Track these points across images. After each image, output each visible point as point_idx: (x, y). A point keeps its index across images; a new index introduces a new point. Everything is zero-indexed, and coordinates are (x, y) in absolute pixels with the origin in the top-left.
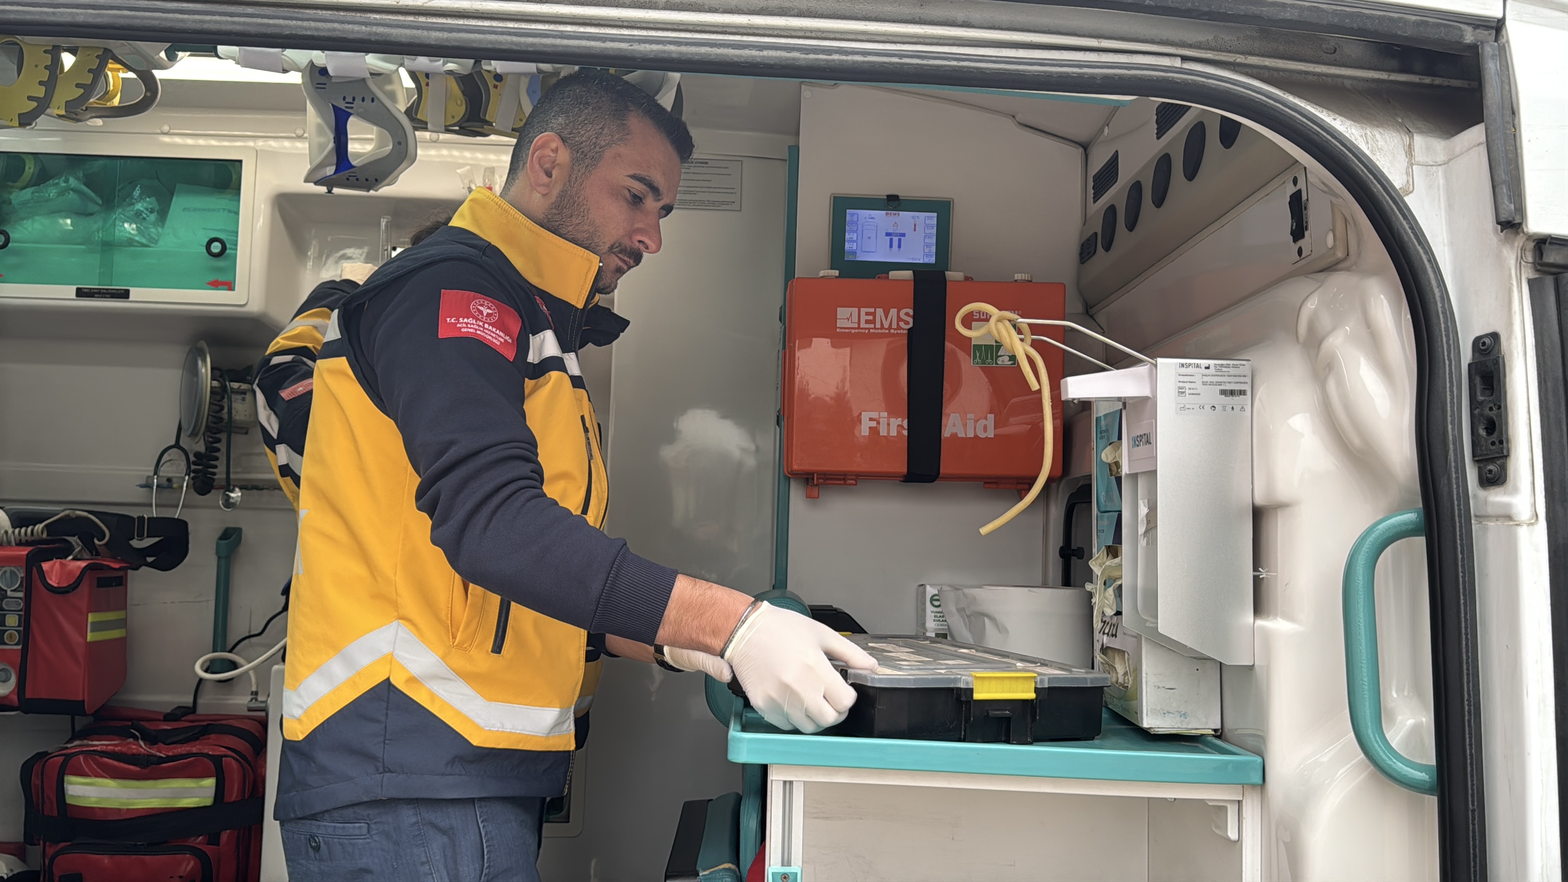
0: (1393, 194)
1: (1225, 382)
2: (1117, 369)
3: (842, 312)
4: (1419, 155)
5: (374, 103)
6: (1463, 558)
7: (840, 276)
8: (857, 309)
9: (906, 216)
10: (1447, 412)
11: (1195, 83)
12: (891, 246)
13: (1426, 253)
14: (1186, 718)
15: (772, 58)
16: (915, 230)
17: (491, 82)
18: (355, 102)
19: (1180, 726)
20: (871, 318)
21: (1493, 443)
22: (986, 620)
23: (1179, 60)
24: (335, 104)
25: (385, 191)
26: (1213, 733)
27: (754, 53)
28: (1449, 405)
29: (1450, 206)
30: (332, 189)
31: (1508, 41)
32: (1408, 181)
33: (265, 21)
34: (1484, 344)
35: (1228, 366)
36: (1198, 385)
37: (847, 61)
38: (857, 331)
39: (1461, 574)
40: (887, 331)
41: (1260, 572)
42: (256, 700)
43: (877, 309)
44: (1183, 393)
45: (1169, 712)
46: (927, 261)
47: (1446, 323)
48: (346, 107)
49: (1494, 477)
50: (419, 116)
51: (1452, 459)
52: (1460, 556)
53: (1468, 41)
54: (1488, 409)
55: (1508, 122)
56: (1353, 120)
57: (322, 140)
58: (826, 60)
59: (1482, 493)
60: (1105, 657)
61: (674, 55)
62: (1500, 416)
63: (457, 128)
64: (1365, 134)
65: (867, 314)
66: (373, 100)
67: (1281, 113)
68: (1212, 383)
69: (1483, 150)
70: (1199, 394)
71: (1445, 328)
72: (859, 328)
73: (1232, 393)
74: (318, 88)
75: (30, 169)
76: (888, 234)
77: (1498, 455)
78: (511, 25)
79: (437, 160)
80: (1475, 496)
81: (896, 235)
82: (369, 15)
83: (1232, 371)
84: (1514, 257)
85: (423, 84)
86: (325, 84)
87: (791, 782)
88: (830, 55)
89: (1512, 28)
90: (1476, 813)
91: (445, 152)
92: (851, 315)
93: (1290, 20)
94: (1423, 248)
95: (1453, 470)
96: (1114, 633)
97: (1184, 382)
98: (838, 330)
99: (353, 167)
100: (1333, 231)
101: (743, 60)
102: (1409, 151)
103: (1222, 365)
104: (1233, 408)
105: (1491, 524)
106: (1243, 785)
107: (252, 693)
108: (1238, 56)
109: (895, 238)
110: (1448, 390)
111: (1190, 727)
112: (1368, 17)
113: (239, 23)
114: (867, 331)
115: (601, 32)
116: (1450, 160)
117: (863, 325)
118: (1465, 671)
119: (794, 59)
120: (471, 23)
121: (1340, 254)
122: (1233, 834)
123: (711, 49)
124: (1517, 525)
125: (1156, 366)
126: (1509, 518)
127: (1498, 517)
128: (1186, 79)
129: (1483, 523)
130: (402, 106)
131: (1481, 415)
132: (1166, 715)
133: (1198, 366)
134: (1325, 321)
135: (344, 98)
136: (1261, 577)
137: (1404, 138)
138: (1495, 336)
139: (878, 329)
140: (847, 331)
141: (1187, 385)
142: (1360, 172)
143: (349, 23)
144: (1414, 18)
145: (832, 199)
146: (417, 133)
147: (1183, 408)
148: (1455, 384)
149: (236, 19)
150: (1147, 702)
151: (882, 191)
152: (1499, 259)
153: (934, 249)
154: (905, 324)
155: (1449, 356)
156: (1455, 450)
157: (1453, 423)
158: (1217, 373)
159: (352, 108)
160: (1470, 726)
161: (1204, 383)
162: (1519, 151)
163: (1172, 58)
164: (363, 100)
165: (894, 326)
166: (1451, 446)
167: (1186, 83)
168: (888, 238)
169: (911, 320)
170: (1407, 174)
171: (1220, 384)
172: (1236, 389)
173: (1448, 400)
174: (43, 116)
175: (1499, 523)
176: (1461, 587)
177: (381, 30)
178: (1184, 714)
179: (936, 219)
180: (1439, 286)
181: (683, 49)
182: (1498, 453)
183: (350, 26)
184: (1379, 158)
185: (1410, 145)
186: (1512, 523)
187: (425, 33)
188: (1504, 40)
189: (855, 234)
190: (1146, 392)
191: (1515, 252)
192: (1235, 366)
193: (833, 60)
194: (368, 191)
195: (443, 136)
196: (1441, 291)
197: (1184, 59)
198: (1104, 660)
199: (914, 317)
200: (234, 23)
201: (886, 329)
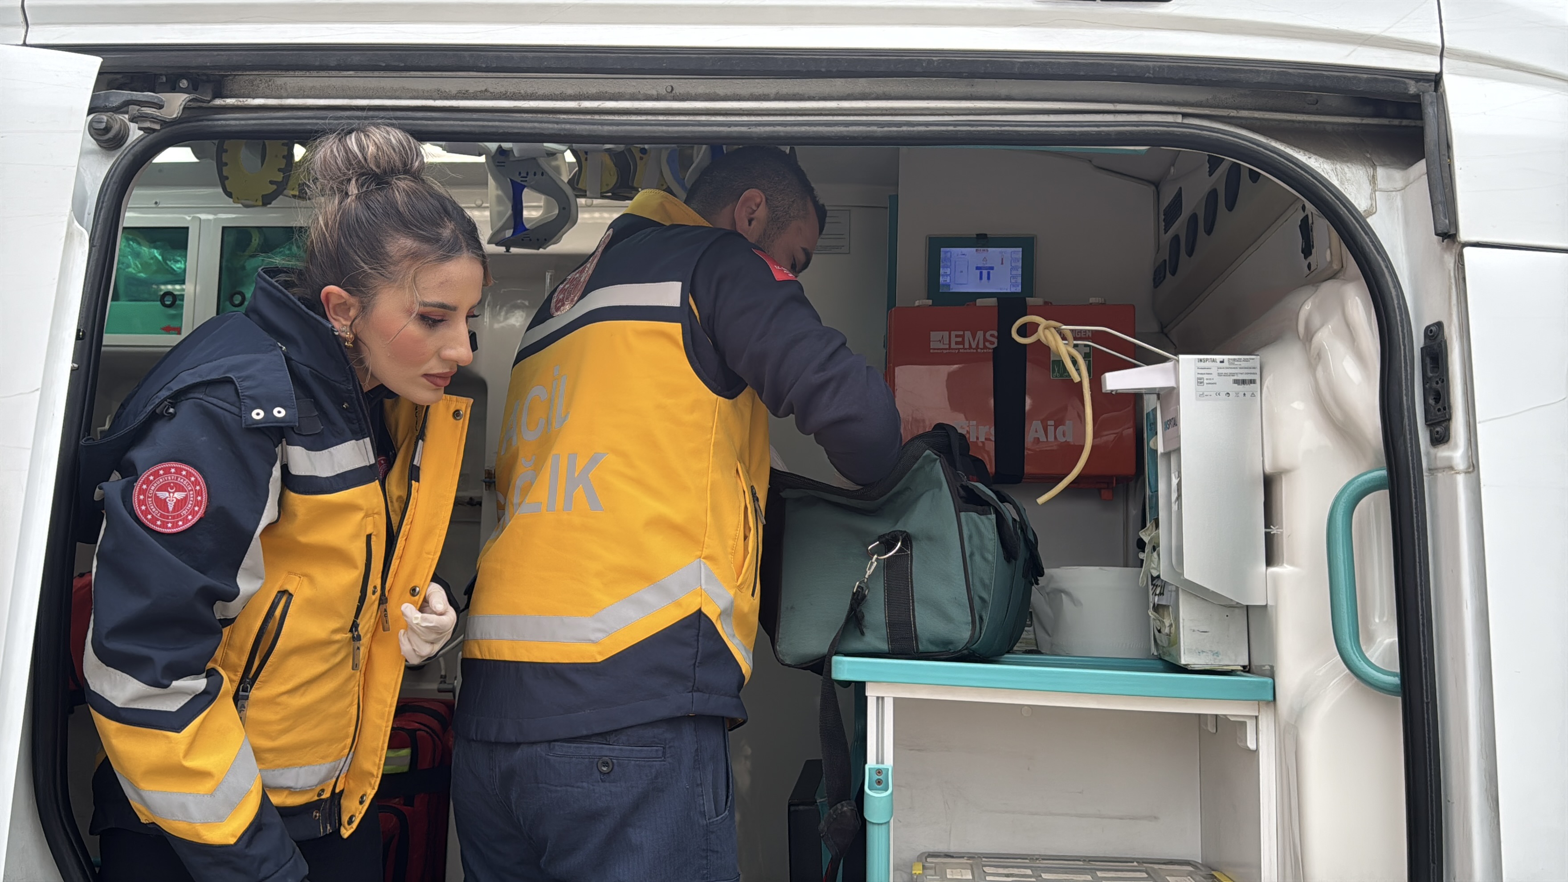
0: (1356, 214)
1: (1237, 373)
2: (1148, 364)
3: (935, 336)
4: (1381, 183)
5: (544, 176)
6: (1416, 502)
7: (933, 305)
8: (948, 333)
9: (994, 253)
10: (1402, 386)
11: (1192, 135)
12: (981, 278)
13: (1384, 260)
14: (1218, 656)
15: (855, 132)
16: (1002, 264)
17: (638, 155)
18: (529, 177)
19: (1213, 663)
20: (960, 339)
21: (1439, 410)
22: (1064, 596)
23: (1180, 117)
24: (512, 179)
25: (552, 249)
26: (1242, 669)
27: (842, 129)
28: (1404, 381)
29: (1406, 223)
30: (509, 249)
31: (1444, 91)
32: (1372, 205)
33: (486, 123)
34: (1431, 331)
35: (1239, 360)
36: (1215, 376)
37: (913, 131)
38: (948, 351)
39: (1415, 515)
40: (975, 351)
41: (1271, 529)
42: (445, 682)
43: (966, 332)
44: (1201, 383)
45: (1203, 652)
46: (1013, 290)
47: (1401, 315)
48: (521, 181)
49: (1441, 436)
50: (580, 186)
51: (1407, 424)
52: (1414, 501)
53: (1411, 92)
54: (1435, 383)
55: (1444, 155)
56: (1324, 158)
57: (501, 208)
58: (897, 131)
59: (1433, 450)
60: (1157, 616)
61: (782, 134)
62: (1443, 387)
63: (610, 194)
64: (1336, 168)
65: (957, 336)
66: (542, 174)
67: (1262, 154)
68: (1226, 375)
69: (1426, 177)
70: (1215, 383)
71: (1400, 320)
72: (950, 348)
73: (1244, 382)
74: (498, 166)
75: (256, 241)
76: (977, 268)
77: (1443, 419)
78: (661, 118)
79: (590, 222)
80: (1428, 454)
81: (986, 268)
82: (558, 116)
83: (1244, 364)
84: (1453, 261)
85: (583, 159)
86: (504, 162)
87: (883, 698)
88: (900, 127)
89: (1449, 82)
90: (1430, 705)
91: (597, 215)
92: (943, 337)
93: (1264, 83)
94: (1382, 257)
95: (1408, 432)
96: (1162, 592)
97: (1202, 374)
98: (931, 351)
99: (526, 229)
100: (1330, 248)
101: (833, 134)
102: (1373, 180)
103: (1234, 360)
104: (1244, 394)
105: (1440, 475)
106: (1259, 701)
107: (441, 677)
108: (1230, 111)
109: (985, 271)
110: (1403, 369)
111: (1222, 663)
112: (1328, 77)
113: (467, 126)
114: (957, 351)
115: (727, 120)
116: (1406, 186)
117: (953, 346)
118: (1419, 592)
119: (872, 132)
120: (632, 119)
121: (1336, 266)
122: (1251, 745)
123: (810, 128)
124: (1456, 473)
125: (1178, 361)
126: (1451, 468)
127: (1444, 469)
128: (1184, 132)
129: (1435, 474)
130: (565, 178)
131: (1431, 388)
132: (1201, 654)
133: (1214, 361)
134: (1316, 321)
135: (520, 173)
136: (1272, 533)
137: (1368, 170)
138: (1439, 325)
139: (966, 349)
140: (939, 351)
141: (1205, 377)
142: (1327, 197)
143: (545, 122)
144: (1365, 76)
145: (928, 238)
146: (578, 200)
147: (1202, 395)
148: (1408, 364)
149: (464, 123)
150: (1184, 643)
151: (973, 232)
152: (1442, 262)
153: (1019, 280)
154: (991, 344)
155: (1404, 342)
156: (1409, 417)
157: (1407, 395)
158: (1231, 366)
159: (526, 181)
160: (1424, 636)
161: (1220, 375)
162: (1453, 177)
163: (1175, 115)
164: (535, 174)
165: (981, 346)
166: (1406, 413)
167: (1183, 135)
168: (978, 271)
169: (996, 341)
170: (1371, 199)
171: (1233, 375)
172: (1247, 378)
173: (1403, 377)
174: (281, 197)
175: (1445, 473)
176: (1415, 525)
177: (568, 126)
178: (1217, 653)
179: (1021, 253)
180: (1395, 287)
181: (789, 129)
182: (1442, 417)
183: (546, 125)
184: (1347, 186)
185: (1373, 176)
186: (1453, 472)
187: (600, 127)
188: (1441, 90)
189: (949, 269)
190: (1171, 383)
191: (1454, 257)
192: (1245, 360)
193: (903, 131)
194: (538, 249)
195: (596, 202)
196: (1397, 291)
197: (1185, 115)
198: (1155, 616)
199: (998, 338)
200: (463, 126)
201: (974, 349)
